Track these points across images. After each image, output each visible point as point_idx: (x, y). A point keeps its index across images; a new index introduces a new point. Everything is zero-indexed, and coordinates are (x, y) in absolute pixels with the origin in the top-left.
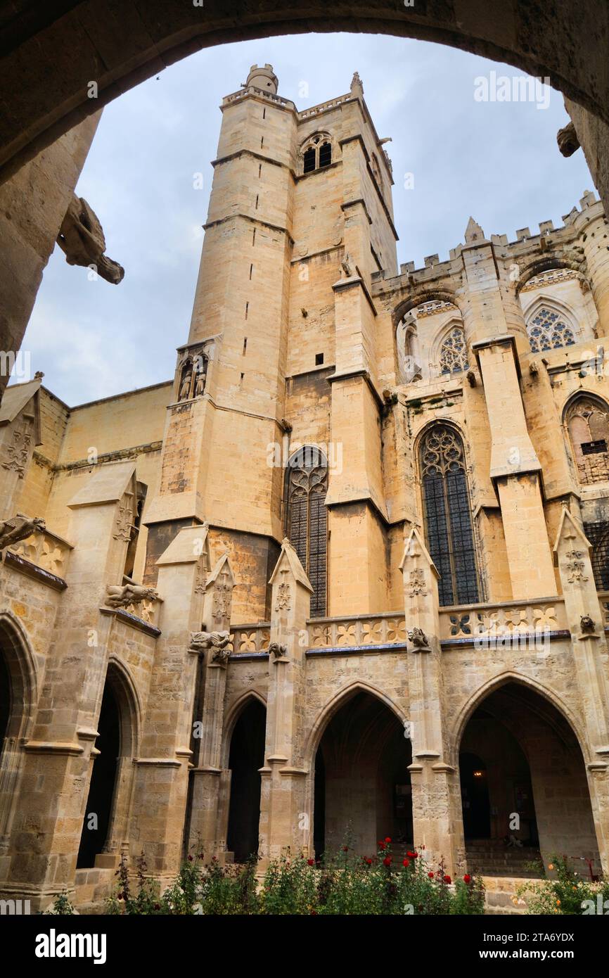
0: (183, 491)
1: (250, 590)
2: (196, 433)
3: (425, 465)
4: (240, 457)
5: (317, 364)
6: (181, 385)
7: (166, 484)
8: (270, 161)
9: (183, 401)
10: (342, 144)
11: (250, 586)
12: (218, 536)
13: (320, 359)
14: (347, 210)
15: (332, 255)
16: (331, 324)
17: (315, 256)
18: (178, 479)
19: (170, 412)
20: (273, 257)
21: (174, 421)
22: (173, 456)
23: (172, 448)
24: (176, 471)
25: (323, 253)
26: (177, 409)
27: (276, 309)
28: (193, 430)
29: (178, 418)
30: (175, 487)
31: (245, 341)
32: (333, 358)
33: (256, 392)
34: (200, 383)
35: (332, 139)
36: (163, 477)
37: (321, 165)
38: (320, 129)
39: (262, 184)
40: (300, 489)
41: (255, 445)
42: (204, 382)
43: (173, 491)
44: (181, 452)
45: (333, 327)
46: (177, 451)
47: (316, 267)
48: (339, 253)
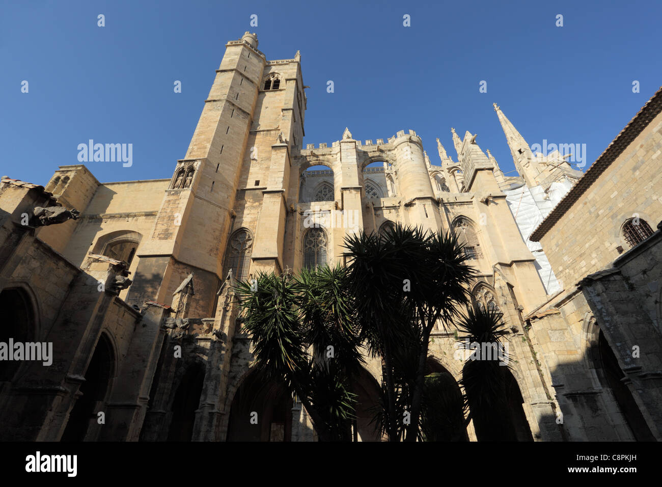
0: (167, 239)
1: (198, 302)
2: (181, 208)
3: (306, 246)
4: (204, 226)
5: (255, 185)
6: (177, 180)
7: (157, 234)
8: (248, 79)
9: (176, 189)
10: (287, 80)
11: (199, 300)
12: (184, 268)
13: (257, 183)
14: (284, 112)
15: (272, 132)
16: (266, 166)
17: (263, 131)
18: (165, 232)
19: (167, 193)
20: (241, 126)
21: (168, 199)
22: (164, 219)
23: (164, 214)
24: (164, 227)
25: (268, 131)
26: (172, 193)
27: (238, 152)
28: (179, 206)
29: (171, 198)
30: (162, 236)
31: (218, 165)
32: (264, 184)
33: (220, 193)
34: (188, 181)
35: (282, 77)
36: (155, 229)
37: (273, 88)
38: (276, 72)
39: (241, 89)
40: (236, 249)
41: (214, 221)
42: (191, 181)
43: (160, 238)
44: (169, 217)
45: (268, 168)
46: (167, 216)
47: (263, 136)
48: (276, 132)
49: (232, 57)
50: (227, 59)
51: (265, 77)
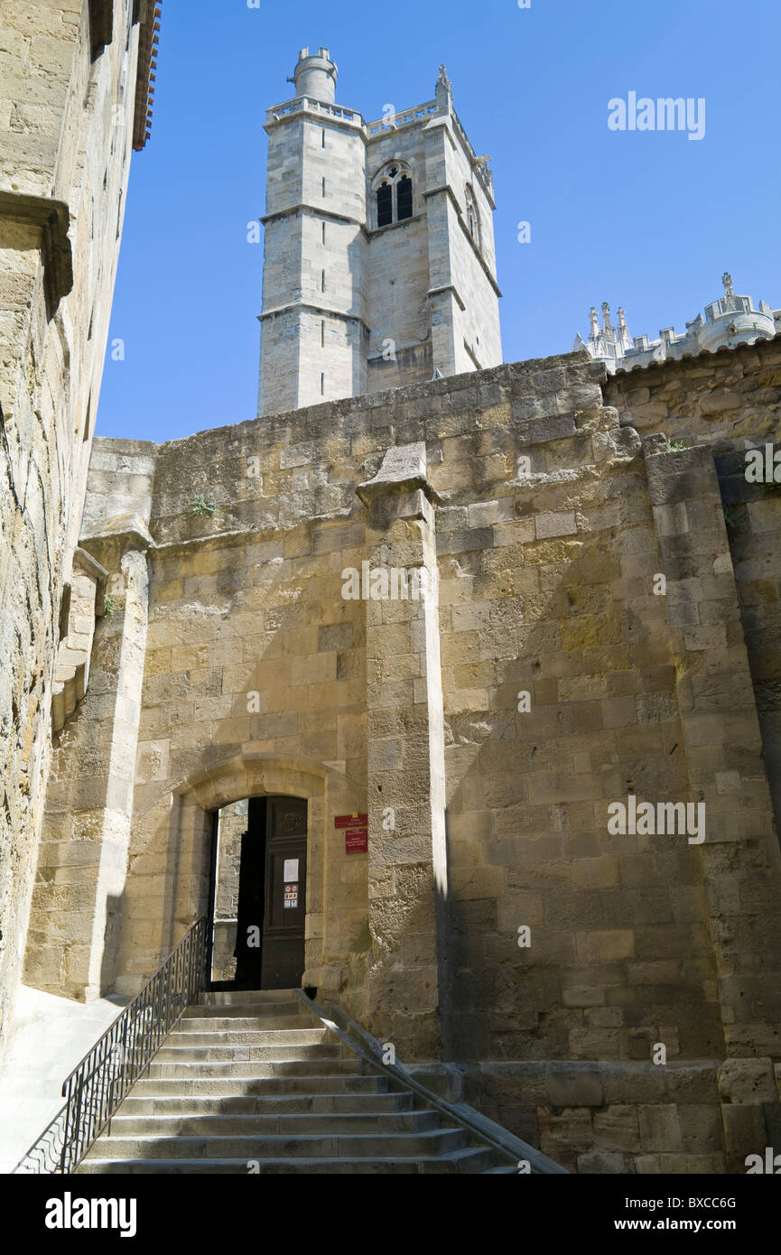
8: (335, 217)
17: (397, 353)
20: (347, 359)
25: (407, 350)
35: (412, 172)
37: (399, 216)
38: (396, 156)
39: (327, 254)
47: (399, 368)
48: (426, 351)
49: (286, 163)
50: (277, 174)
51: (372, 180)
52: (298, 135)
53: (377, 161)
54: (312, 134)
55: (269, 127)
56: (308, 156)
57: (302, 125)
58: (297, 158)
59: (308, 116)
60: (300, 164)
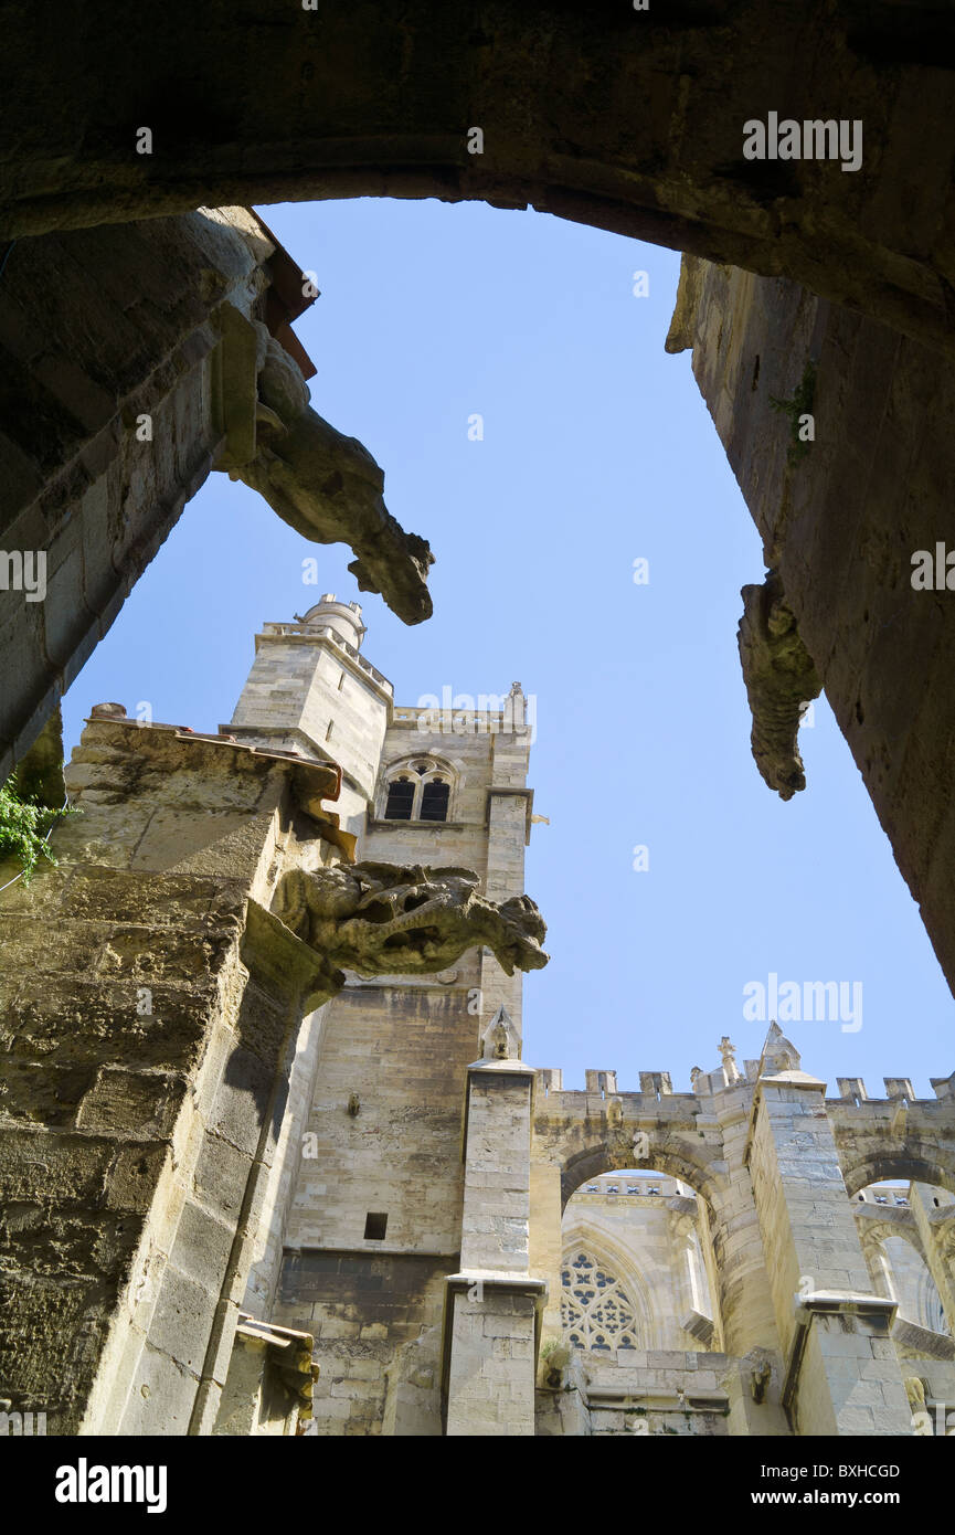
5: (368, 1238)
15: (431, 998)
16: (412, 1149)
17: (393, 988)
25: (413, 989)
32: (408, 1232)
35: (455, 777)
37: (424, 817)
47: (392, 1012)
48: (448, 1000)
49: (282, 682)
50: (264, 689)
51: (388, 766)
52: (309, 660)
53: (402, 747)
54: (328, 670)
55: (264, 639)
56: (318, 686)
57: (318, 654)
58: (300, 682)
59: (330, 647)
60: (305, 690)
